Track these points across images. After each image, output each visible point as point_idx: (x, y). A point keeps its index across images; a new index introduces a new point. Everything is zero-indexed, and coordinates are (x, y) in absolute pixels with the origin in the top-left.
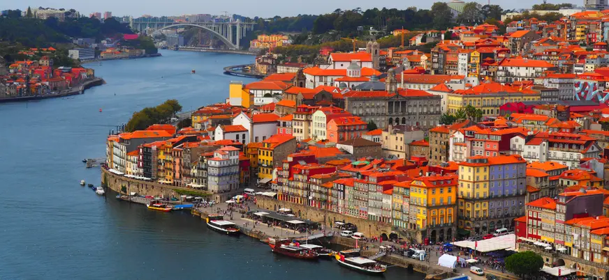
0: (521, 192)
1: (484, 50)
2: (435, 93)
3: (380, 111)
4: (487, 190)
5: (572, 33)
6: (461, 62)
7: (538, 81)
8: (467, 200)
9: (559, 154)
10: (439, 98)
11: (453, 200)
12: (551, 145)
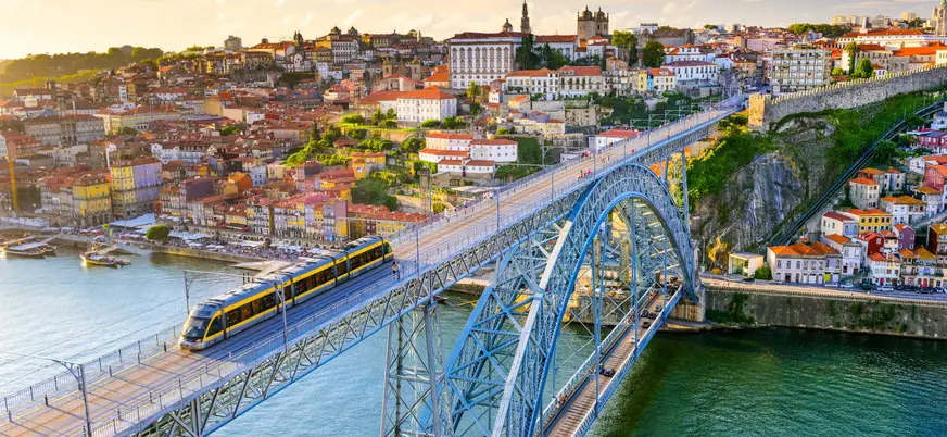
0: (160, 182)
1: (138, 82)
2: (100, 116)
3: (53, 132)
4: (133, 184)
5: (204, 67)
6: (121, 92)
7: (179, 103)
8: (118, 191)
9: (188, 154)
10: (102, 119)
11: (107, 192)
12: (181, 148)
